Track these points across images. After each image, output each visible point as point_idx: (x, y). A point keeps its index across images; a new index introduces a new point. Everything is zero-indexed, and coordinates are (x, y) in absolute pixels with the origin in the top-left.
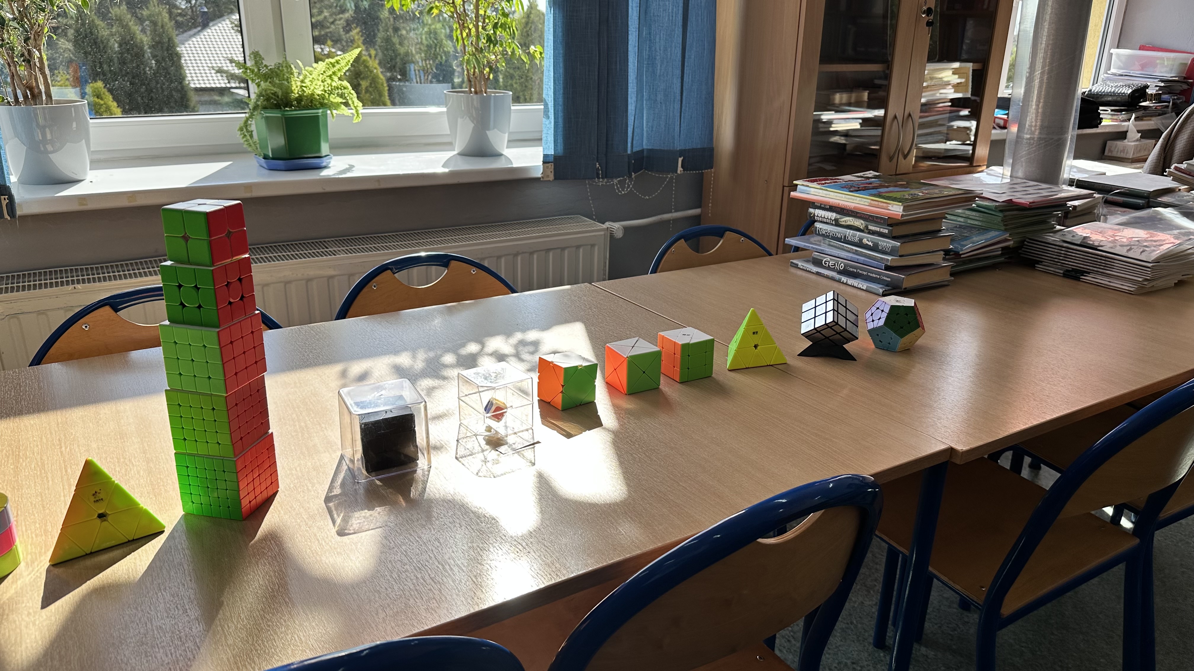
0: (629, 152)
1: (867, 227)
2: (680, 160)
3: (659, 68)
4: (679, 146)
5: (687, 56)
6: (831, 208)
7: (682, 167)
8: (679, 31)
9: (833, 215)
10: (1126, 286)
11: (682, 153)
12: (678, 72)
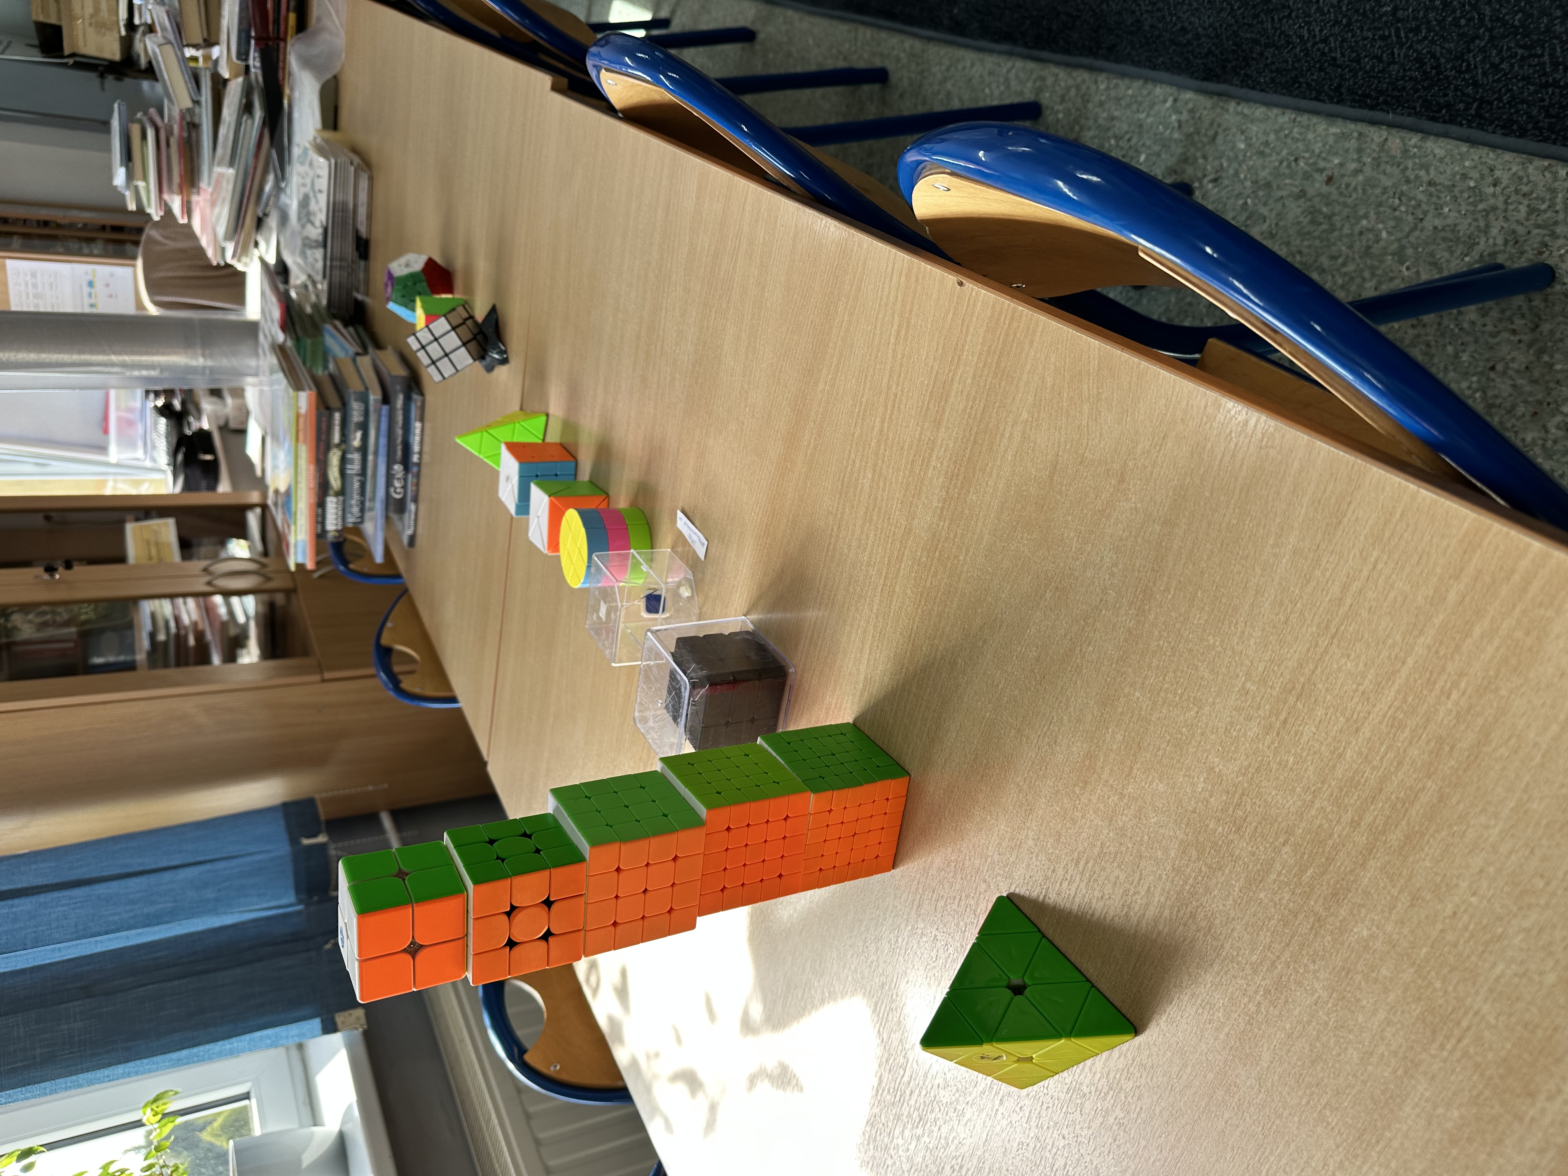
0: (300, 907)
1: (338, 446)
2: (306, 842)
3: (161, 906)
4: (284, 849)
5: (141, 868)
6: (321, 504)
7: (315, 835)
8: (100, 889)
9: (332, 503)
10: (364, 184)
11: (294, 841)
12: (167, 876)
